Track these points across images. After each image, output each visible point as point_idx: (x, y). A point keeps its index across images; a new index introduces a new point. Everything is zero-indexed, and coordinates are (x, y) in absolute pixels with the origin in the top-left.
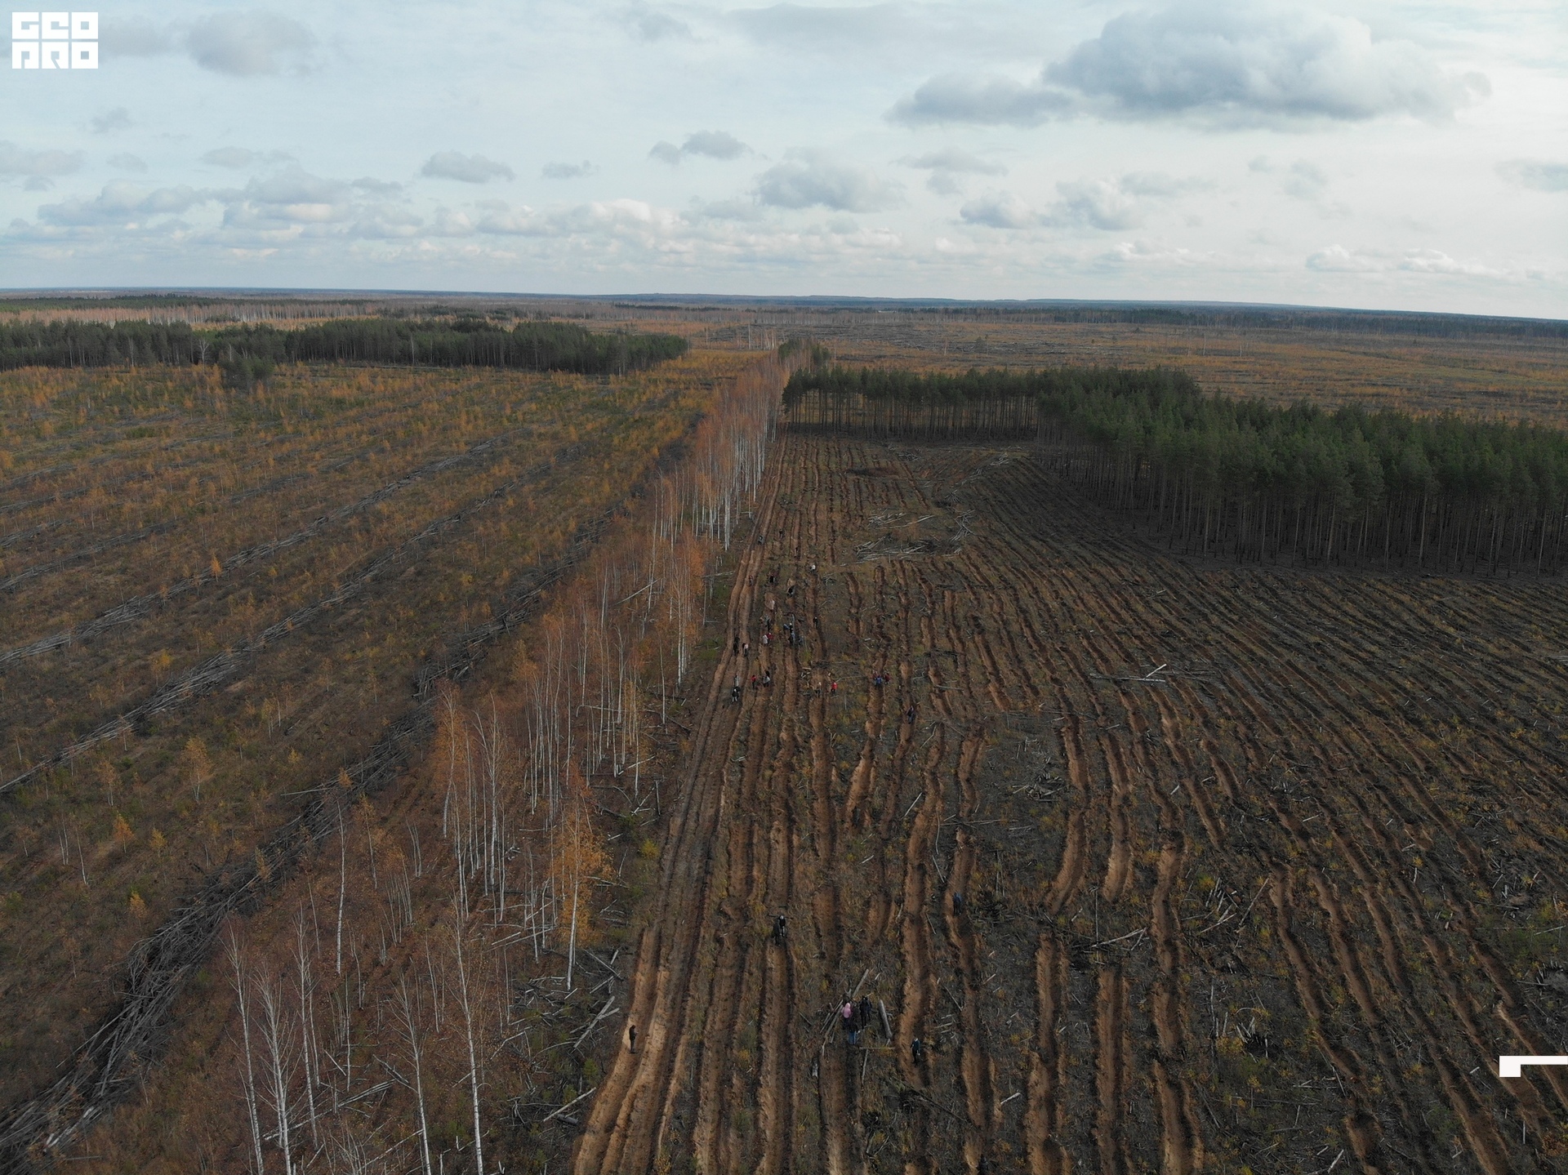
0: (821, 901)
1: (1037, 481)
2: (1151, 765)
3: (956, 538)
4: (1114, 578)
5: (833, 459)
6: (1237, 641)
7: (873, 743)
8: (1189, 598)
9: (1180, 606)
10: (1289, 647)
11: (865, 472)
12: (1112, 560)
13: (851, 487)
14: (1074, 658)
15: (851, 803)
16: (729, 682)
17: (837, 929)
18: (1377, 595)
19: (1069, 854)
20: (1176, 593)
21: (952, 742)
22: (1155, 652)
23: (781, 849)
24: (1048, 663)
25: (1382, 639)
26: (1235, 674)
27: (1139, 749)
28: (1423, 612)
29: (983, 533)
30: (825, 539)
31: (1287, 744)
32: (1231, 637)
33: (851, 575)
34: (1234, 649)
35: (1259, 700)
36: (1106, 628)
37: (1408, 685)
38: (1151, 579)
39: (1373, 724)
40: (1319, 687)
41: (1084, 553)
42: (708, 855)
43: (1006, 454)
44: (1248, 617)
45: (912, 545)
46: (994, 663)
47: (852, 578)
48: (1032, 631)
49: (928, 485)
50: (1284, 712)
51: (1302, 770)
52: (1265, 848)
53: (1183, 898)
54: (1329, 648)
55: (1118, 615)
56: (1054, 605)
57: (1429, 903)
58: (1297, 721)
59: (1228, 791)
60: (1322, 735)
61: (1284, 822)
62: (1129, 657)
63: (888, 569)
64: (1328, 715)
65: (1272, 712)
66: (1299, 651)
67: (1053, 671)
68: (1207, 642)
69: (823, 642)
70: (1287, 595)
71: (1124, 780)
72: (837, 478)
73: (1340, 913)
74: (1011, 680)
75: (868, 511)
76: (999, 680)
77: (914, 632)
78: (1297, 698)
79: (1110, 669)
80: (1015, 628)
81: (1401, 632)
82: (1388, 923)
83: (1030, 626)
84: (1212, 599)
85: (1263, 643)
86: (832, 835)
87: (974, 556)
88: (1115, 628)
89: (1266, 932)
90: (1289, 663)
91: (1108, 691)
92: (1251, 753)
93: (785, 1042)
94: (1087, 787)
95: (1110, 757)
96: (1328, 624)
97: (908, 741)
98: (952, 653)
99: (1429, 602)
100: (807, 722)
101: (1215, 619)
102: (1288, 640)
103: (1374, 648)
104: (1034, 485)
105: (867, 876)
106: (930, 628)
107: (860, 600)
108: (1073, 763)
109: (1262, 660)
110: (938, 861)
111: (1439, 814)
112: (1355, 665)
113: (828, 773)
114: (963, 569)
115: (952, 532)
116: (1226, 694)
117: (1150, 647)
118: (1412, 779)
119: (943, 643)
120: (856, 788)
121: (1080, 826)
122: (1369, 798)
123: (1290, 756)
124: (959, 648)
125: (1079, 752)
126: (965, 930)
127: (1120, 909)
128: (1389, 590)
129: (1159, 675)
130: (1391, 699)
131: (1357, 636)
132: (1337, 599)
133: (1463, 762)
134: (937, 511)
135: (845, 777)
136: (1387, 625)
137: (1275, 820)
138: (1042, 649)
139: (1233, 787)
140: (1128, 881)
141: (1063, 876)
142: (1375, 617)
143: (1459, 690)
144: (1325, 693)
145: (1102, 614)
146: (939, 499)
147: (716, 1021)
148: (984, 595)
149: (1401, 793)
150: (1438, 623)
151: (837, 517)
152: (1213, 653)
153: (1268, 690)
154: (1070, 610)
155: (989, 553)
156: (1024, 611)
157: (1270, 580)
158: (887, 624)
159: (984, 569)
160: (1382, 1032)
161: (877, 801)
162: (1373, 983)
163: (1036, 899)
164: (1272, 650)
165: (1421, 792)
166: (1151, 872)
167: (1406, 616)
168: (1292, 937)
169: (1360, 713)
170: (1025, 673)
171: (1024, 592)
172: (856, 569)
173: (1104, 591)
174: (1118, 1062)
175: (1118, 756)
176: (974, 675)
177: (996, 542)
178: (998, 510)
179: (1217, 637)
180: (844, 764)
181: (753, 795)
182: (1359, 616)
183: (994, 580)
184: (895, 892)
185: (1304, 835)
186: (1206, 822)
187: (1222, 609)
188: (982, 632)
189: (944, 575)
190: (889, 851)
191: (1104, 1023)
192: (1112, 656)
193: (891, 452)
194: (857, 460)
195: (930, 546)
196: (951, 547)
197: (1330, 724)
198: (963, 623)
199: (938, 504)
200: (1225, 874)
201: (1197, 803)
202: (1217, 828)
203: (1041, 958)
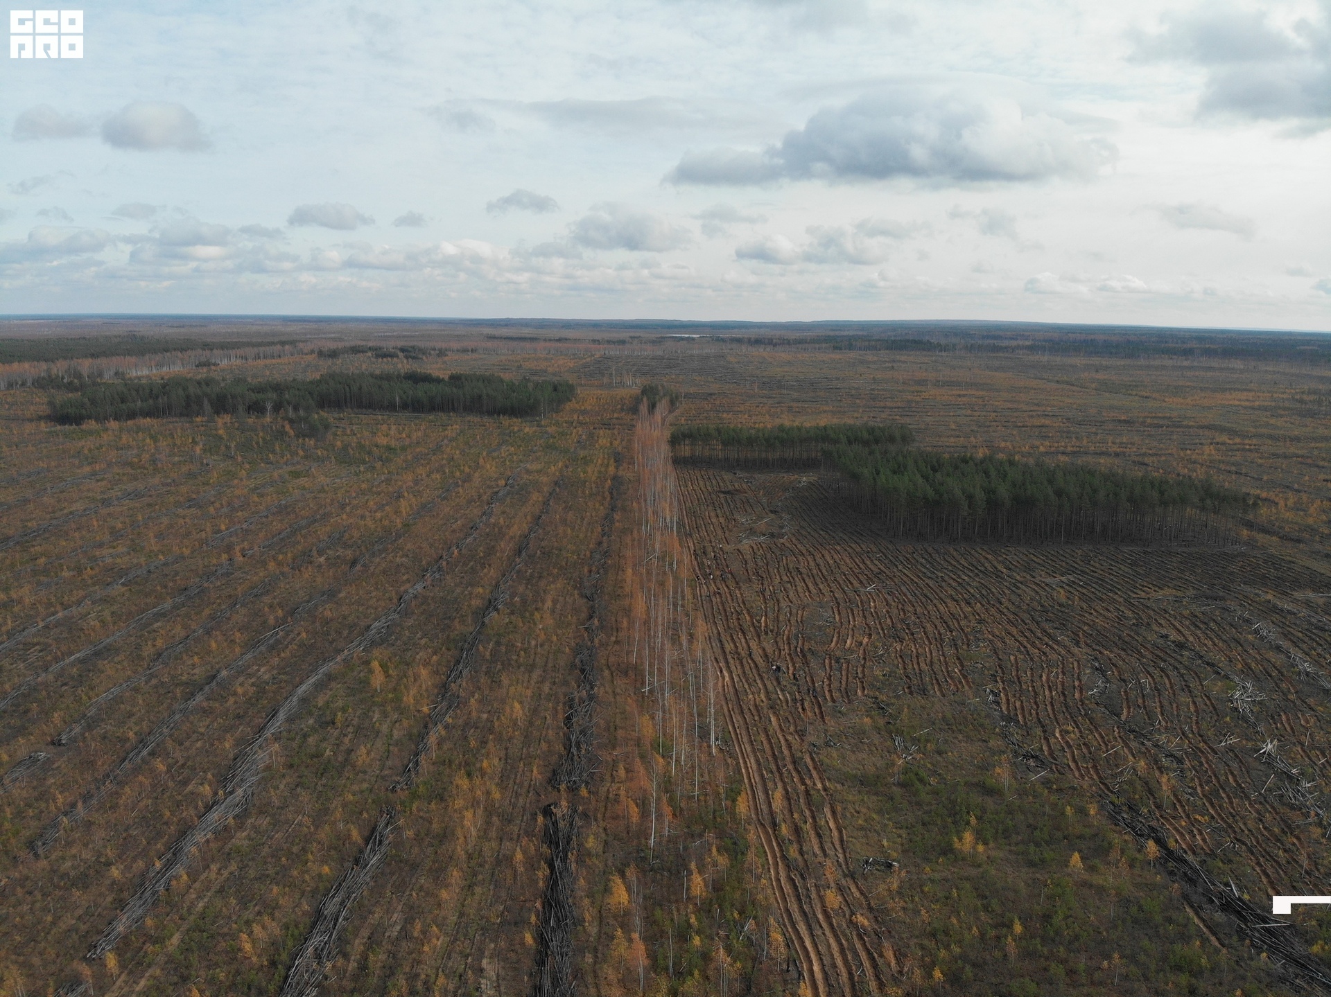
0: (760, 651)
1: (822, 496)
2: (865, 617)
3: (784, 531)
4: (859, 550)
5: (707, 483)
6: (908, 576)
7: (766, 612)
8: (891, 558)
9: (886, 562)
10: (929, 578)
11: (728, 492)
12: (858, 541)
13: (723, 502)
14: (839, 583)
15: (762, 628)
16: (703, 594)
17: (766, 656)
18: (977, 555)
19: (835, 639)
20: (886, 556)
21: (794, 611)
22: (872, 580)
23: (743, 640)
24: (828, 585)
25: (971, 574)
26: (903, 589)
27: (861, 613)
28: (995, 563)
29: (797, 528)
30: (720, 532)
31: (916, 610)
32: (905, 574)
33: (738, 550)
34: (905, 579)
35: (910, 597)
36: (853, 571)
37: (972, 591)
38: (875, 550)
39: (951, 603)
40: (936, 592)
41: (845, 537)
42: (721, 641)
43: (804, 479)
44: (916, 566)
45: (764, 535)
46: (807, 586)
47: (740, 551)
48: (822, 573)
49: (764, 500)
50: (918, 601)
51: (918, 618)
52: (899, 638)
53: (870, 648)
54: (946, 578)
55: (858, 566)
56: (831, 562)
57: (945, 649)
58: (922, 603)
59: (890, 624)
60: (930, 607)
61: (907, 631)
62: (861, 582)
63: (755, 547)
64: (935, 601)
65: (913, 600)
66: (932, 579)
67: (830, 588)
68: (894, 576)
69: (735, 579)
70: (936, 556)
71: (855, 621)
72: (714, 496)
73: (917, 652)
74: (814, 591)
75: (737, 516)
76: (810, 592)
77: (772, 574)
78: (926, 596)
79: (853, 587)
80: (815, 572)
81: (981, 571)
82: (931, 654)
83: (821, 571)
84: (901, 558)
85: (919, 576)
86: (759, 637)
87: (794, 540)
88: (856, 571)
89: (893, 655)
90: (927, 584)
91: (851, 594)
92: (902, 613)
93: (759, 675)
94: (842, 623)
95: (850, 615)
96: (950, 568)
97: (778, 611)
98: (790, 582)
99: (1000, 558)
100: (739, 606)
101: (900, 567)
102: (930, 575)
103: (966, 578)
104: (821, 499)
105: (773, 645)
106: (779, 574)
107: (746, 561)
108: (837, 616)
109: (916, 583)
110: (794, 642)
111: (962, 629)
112: (954, 584)
113: (752, 621)
114: (790, 546)
115: (782, 527)
116: (897, 595)
117: (870, 579)
118: (957, 620)
119: (785, 578)
120: (763, 624)
121: (839, 633)
122: (939, 625)
123: (916, 614)
124: (792, 580)
125: (839, 614)
126: (804, 656)
127: (851, 651)
128: (984, 553)
129: (872, 589)
130: (963, 596)
131: (961, 573)
132: (958, 557)
133: (979, 615)
134: (773, 516)
135: (759, 621)
136: (977, 568)
137: (904, 630)
138: (826, 580)
139: (893, 622)
140: (853, 645)
141: (833, 644)
142: (973, 566)
143: (992, 593)
144: (937, 595)
145: (852, 566)
146: (772, 509)
147: (740, 672)
148: (801, 558)
149: (951, 623)
150: (1000, 567)
151: (722, 520)
152: (896, 581)
153: (915, 594)
154: (838, 564)
155: (801, 538)
156: (818, 565)
157: (930, 550)
158: (760, 572)
159: (799, 546)
160: (920, 674)
161: (771, 628)
162: (921, 665)
163: (825, 649)
164: (921, 579)
165: (959, 623)
166: (861, 644)
167: (986, 565)
168: (901, 656)
169: (948, 600)
170: (820, 589)
171: (818, 556)
172: (739, 546)
173: (853, 556)
174: (847, 678)
175: (853, 614)
176: (800, 590)
177: (804, 533)
178: (803, 515)
179: (899, 574)
180: (758, 618)
181: (729, 627)
182: (966, 565)
183: (804, 552)
184: (782, 648)
185: (913, 634)
186: (881, 632)
187: (905, 563)
188: (801, 574)
189: (781, 550)
190: (778, 639)
191: (844, 673)
192: (854, 582)
193: (740, 478)
194: (721, 484)
195: (772, 535)
196: (781, 536)
197: (935, 605)
198: (793, 571)
199: (771, 512)
200: (884, 644)
201: (879, 627)
202: (884, 633)
203: (826, 661)
